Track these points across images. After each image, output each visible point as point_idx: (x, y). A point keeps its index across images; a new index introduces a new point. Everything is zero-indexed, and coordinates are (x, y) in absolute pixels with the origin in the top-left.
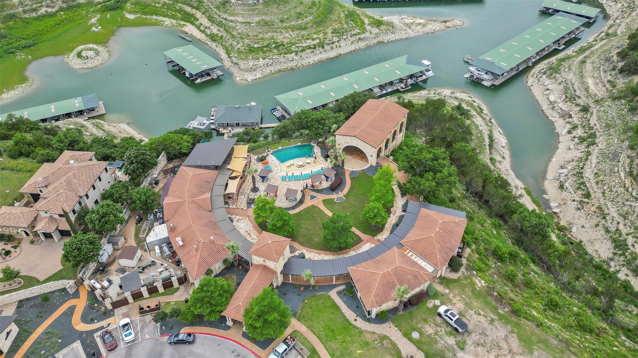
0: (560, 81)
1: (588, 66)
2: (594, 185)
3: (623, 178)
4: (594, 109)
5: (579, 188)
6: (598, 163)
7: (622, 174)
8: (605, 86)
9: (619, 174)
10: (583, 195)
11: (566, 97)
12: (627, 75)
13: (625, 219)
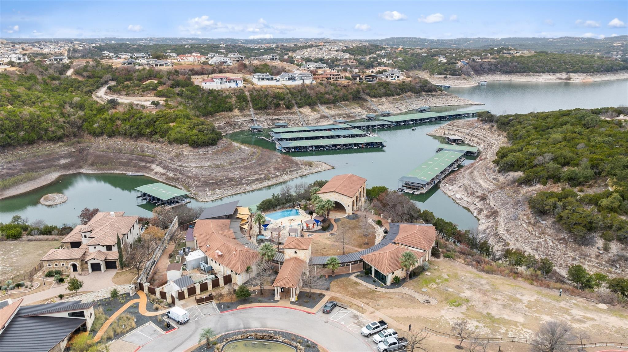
0: (459, 185)
1: (476, 174)
2: (508, 236)
3: (526, 227)
4: (490, 196)
5: (499, 242)
6: (506, 224)
7: (525, 225)
8: (492, 182)
9: (523, 226)
10: (503, 245)
11: (468, 193)
12: (505, 172)
13: (538, 251)
